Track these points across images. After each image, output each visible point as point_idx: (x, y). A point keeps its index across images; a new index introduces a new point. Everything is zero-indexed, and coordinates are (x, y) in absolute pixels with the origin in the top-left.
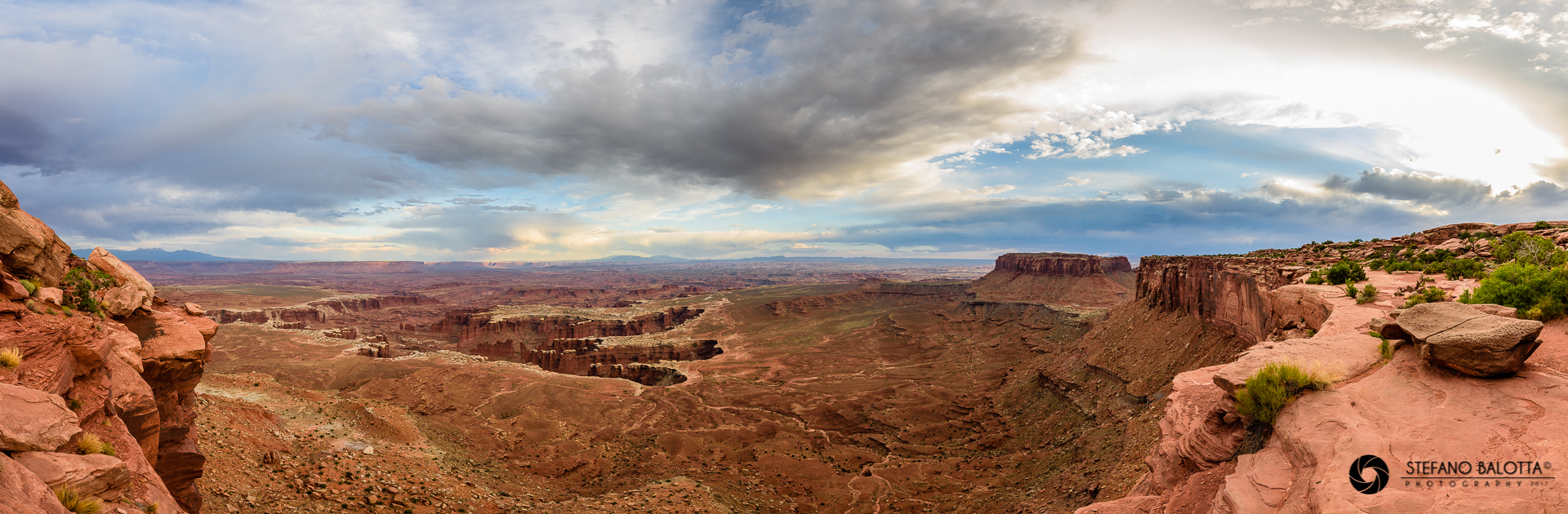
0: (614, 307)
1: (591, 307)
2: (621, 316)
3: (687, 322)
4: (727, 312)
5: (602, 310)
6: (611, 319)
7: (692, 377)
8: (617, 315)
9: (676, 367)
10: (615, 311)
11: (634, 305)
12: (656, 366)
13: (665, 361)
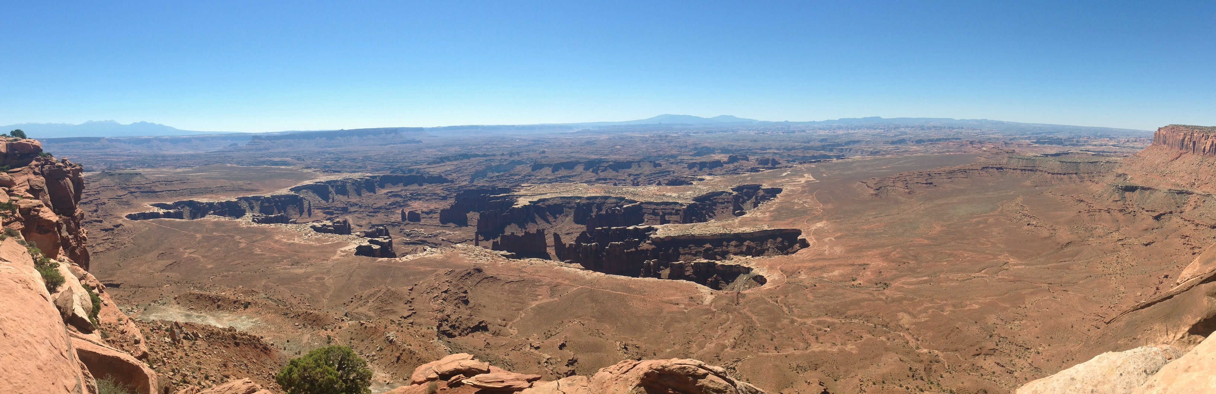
0: (667, 184)
1: (637, 184)
2: (679, 197)
3: (762, 206)
4: (811, 192)
5: (653, 188)
6: (665, 200)
7: (772, 277)
8: (674, 195)
9: (752, 265)
10: (670, 190)
11: (694, 183)
12: (727, 263)
13: (739, 257)
